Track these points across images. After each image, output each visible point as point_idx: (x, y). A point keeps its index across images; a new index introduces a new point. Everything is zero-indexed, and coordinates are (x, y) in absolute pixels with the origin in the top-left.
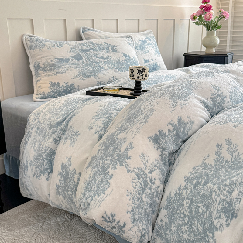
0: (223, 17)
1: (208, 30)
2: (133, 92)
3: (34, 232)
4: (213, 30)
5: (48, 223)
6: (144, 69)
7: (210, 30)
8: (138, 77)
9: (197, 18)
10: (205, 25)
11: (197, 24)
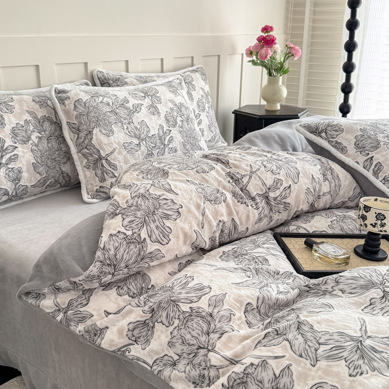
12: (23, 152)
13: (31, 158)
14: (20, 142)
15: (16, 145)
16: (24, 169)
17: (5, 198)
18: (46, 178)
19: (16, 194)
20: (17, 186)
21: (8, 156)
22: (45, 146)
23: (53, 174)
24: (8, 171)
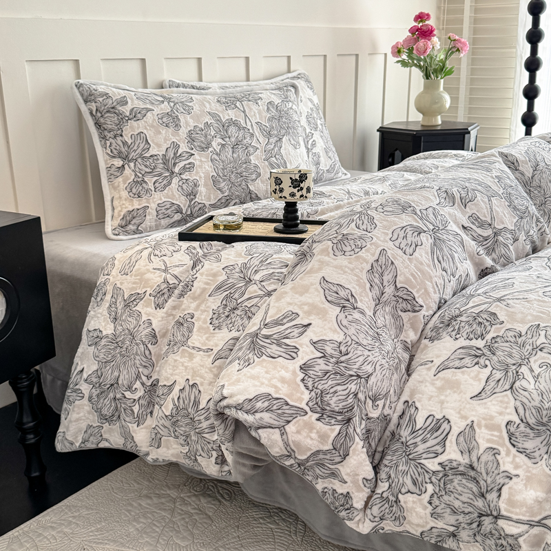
0: (456, 51)
1: (427, 78)
2: (280, 226)
3: (157, 532)
4: (437, 78)
5: (182, 510)
6: (303, 177)
7: (432, 79)
8: (293, 195)
9: (404, 51)
10: (420, 67)
11: (404, 64)
12: (201, 161)
13: (210, 169)
14: (198, 148)
15: (192, 152)
16: (202, 182)
17: (177, 217)
18: (228, 198)
19: (191, 213)
20: (192, 203)
21: (181, 164)
22: (229, 156)
23: (237, 193)
24: (181, 183)
